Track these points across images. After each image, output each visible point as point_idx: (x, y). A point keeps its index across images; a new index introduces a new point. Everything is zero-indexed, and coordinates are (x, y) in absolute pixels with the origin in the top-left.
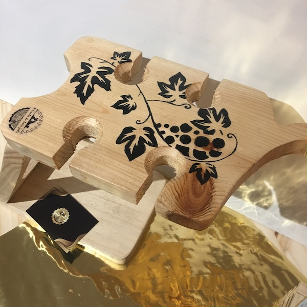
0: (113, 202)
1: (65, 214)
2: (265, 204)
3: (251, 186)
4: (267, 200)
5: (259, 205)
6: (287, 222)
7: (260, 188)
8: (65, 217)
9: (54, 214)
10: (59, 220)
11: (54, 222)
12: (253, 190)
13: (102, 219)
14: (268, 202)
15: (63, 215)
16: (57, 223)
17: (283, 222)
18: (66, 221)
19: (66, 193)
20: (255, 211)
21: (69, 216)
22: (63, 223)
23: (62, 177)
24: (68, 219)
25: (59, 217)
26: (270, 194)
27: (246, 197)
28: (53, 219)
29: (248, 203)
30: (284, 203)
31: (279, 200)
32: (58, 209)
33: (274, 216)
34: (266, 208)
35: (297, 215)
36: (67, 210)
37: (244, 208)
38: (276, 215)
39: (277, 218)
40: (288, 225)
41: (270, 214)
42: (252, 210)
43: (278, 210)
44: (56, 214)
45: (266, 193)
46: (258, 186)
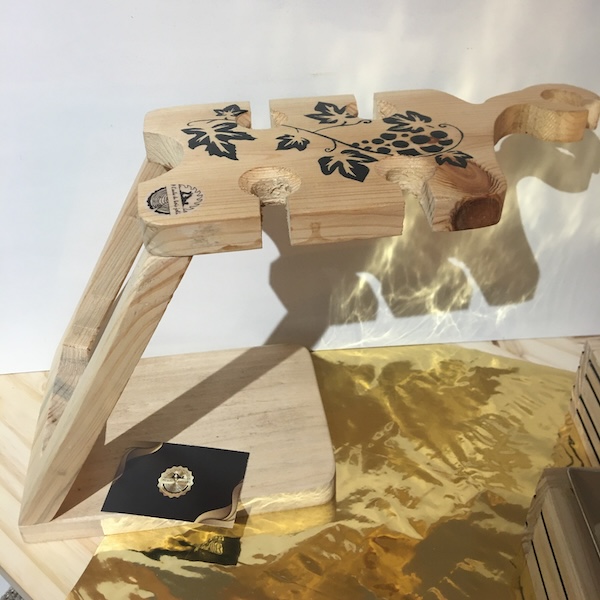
0: (250, 414)
1: (182, 473)
2: (463, 301)
3: (433, 283)
4: (462, 292)
5: (454, 308)
6: (501, 312)
7: (447, 279)
8: (185, 477)
9: (160, 485)
10: (178, 488)
11: (171, 496)
12: (438, 288)
13: (251, 447)
14: (465, 295)
15: (179, 477)
16: (177, 496)
17: (496, 316)
18: (192, 483)
19: (157, 444)
20: (454, 324)
21: (190, 473)
22: (189, 489)
23: (130, 427)
24: (192, 478)
25: (174, 485)
26: (463, 278)
27: (432, 306)
28: (166, 494)
29: (438, 316)
30: (486, 283)
31: (478, 280)
32: (163, 475)
33: (480, 315)
34: (465, 307)
35: (508, 291)
36: (180, 467)
37: (435, 329)
38: (482, 311)
39: (485, 316)
40: (504, 316)
41: (474, 313)
42: (449, 325)
43: (482, 299)
44: (165, 483)
45: (457, 282)
46: (443, 276)
